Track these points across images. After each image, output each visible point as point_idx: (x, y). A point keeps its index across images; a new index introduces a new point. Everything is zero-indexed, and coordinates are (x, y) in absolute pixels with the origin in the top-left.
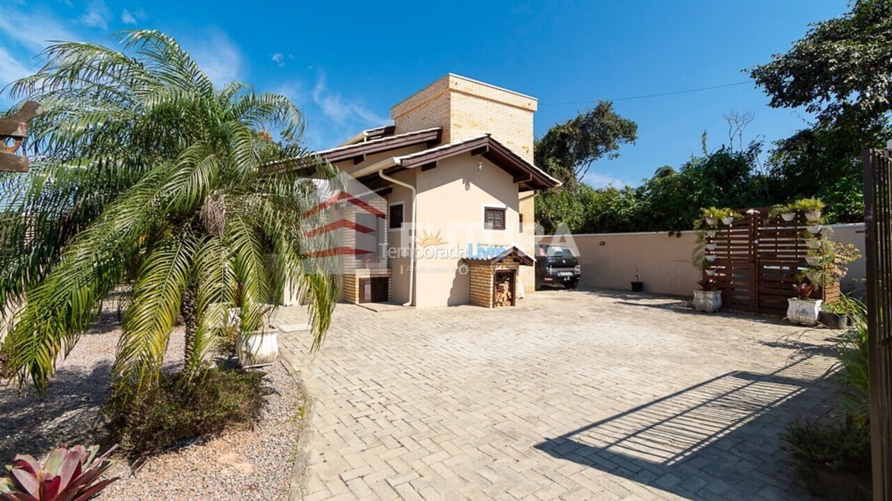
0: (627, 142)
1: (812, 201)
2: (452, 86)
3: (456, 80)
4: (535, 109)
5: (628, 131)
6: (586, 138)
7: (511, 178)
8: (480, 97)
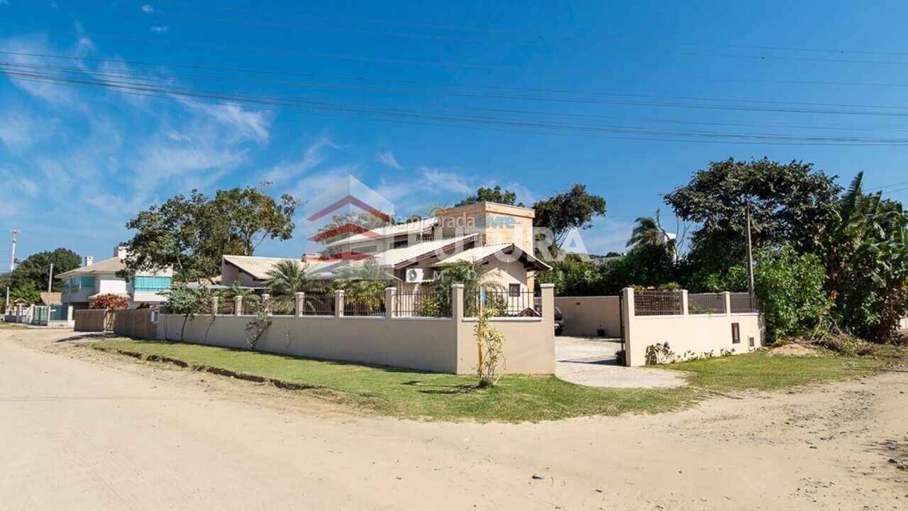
0: (598, 215)
1: (674, 283)
2: (487, 209)
3: (489, 205)
4: (534, 216)
5: (598, 205)
6: (564, 213)
7: (523, 265)
8: (502, 213)
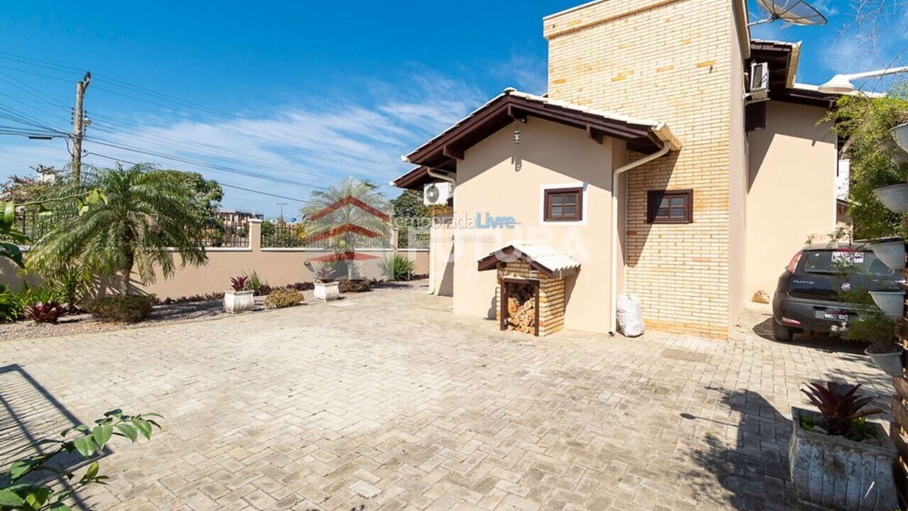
2: (547, 32)
3: (553, 22)
8: (599, 23)
